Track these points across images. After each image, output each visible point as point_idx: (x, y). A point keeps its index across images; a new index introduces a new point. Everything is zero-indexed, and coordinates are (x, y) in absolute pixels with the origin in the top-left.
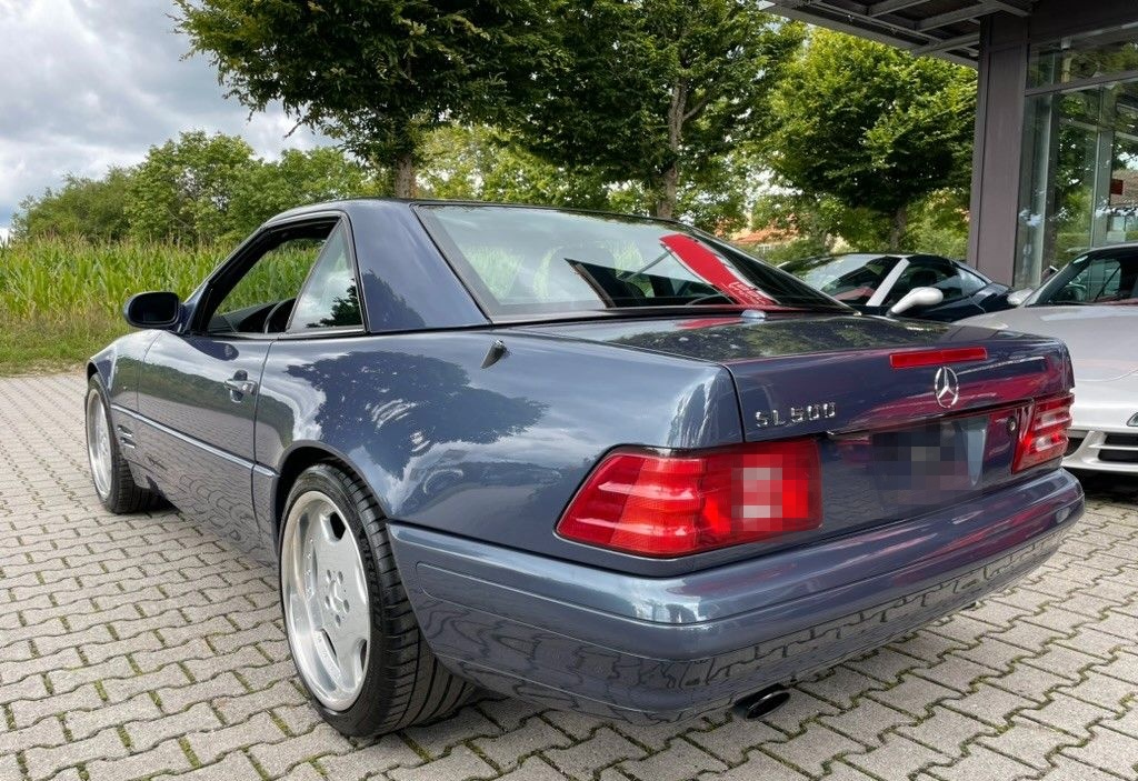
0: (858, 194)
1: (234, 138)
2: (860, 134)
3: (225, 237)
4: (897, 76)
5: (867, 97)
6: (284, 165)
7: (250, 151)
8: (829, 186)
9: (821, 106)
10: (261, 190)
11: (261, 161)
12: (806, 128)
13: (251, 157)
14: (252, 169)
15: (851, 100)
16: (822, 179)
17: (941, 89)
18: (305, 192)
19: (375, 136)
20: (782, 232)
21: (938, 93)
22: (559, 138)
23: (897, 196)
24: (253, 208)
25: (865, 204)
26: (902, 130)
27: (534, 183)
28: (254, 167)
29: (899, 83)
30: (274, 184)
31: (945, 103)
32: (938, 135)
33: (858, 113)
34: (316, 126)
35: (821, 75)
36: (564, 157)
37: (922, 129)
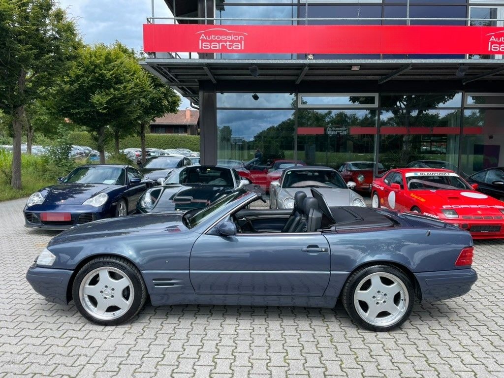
4: (106, 75)
5: (91, 81)
26: (109, 98)
29: (106, 78)
31: (125, 89)
32: (123, 101)
33: (87, 87)
37: (117, 98)
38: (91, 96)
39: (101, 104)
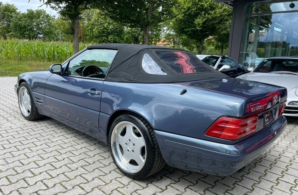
0: (193, 36)
1: (12, 5)
2: (194, 20)
3: (9, 34)
4: (204, 6)
5: (196, 10)
6: (28, 14)
7: (17, 9)
8: (186, 33)
9: (185, 11)
10: (20, 21)
11: (20, 12)
12: (180, 17)
13: (17, 11)
14: (17, 15)
15: (192, 11)
16: (183, 31)
17: (214, 10)
18: (34, 22)
19: (68, 10)
20: (170, 43)
21: (214, 11)
22: (118, 15)
23: (202, 37)
24: (18, 26)
25: (194, 38)
26: (204, 20)
27: (103, 25)
28: (18, 14)
29: (204, 8)
30: (25, 19)
31: (215, 14)
32: (213, 22)
33: (194, 14)
34: (48, 5)
35: (185, 4)
36: (119, 20)
37: (209, 20)
38: (195, 20)
39: (199, 24)
